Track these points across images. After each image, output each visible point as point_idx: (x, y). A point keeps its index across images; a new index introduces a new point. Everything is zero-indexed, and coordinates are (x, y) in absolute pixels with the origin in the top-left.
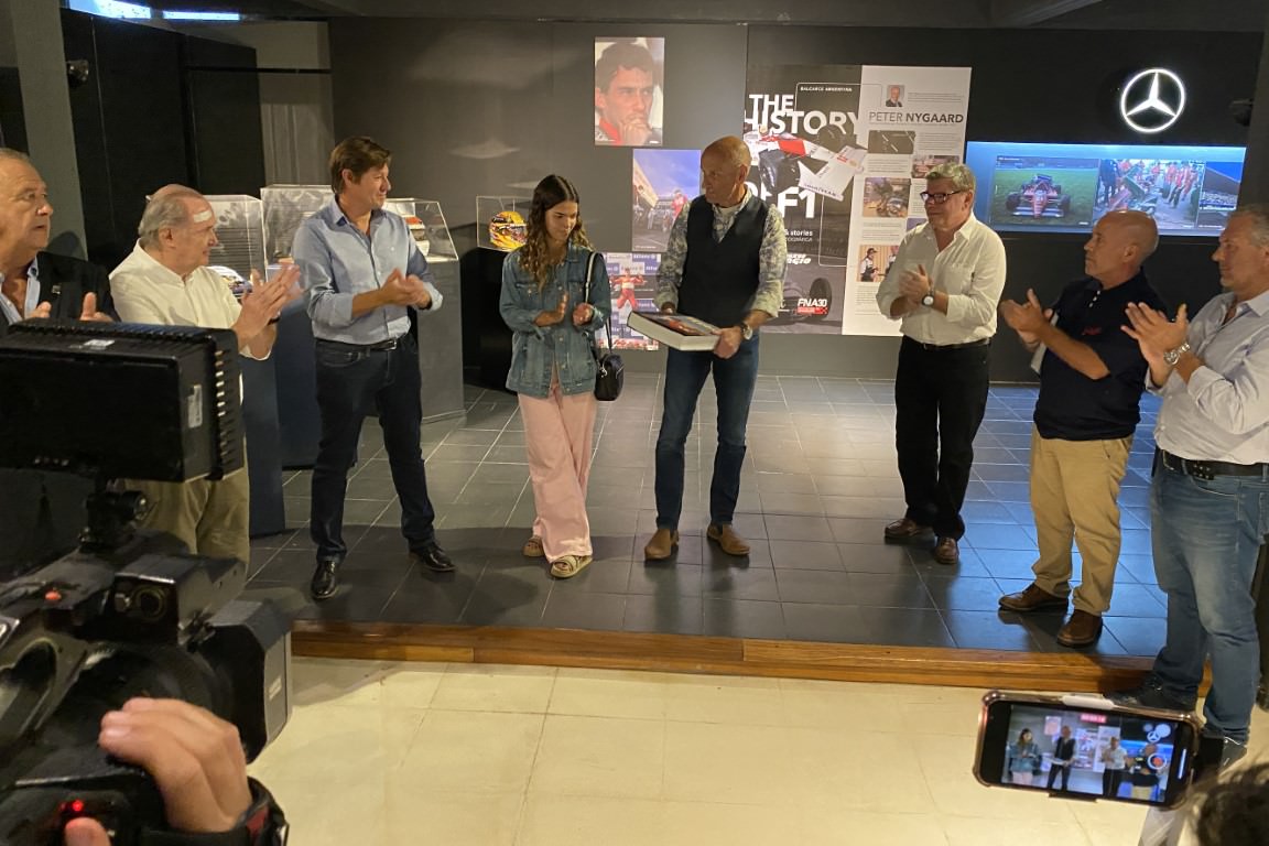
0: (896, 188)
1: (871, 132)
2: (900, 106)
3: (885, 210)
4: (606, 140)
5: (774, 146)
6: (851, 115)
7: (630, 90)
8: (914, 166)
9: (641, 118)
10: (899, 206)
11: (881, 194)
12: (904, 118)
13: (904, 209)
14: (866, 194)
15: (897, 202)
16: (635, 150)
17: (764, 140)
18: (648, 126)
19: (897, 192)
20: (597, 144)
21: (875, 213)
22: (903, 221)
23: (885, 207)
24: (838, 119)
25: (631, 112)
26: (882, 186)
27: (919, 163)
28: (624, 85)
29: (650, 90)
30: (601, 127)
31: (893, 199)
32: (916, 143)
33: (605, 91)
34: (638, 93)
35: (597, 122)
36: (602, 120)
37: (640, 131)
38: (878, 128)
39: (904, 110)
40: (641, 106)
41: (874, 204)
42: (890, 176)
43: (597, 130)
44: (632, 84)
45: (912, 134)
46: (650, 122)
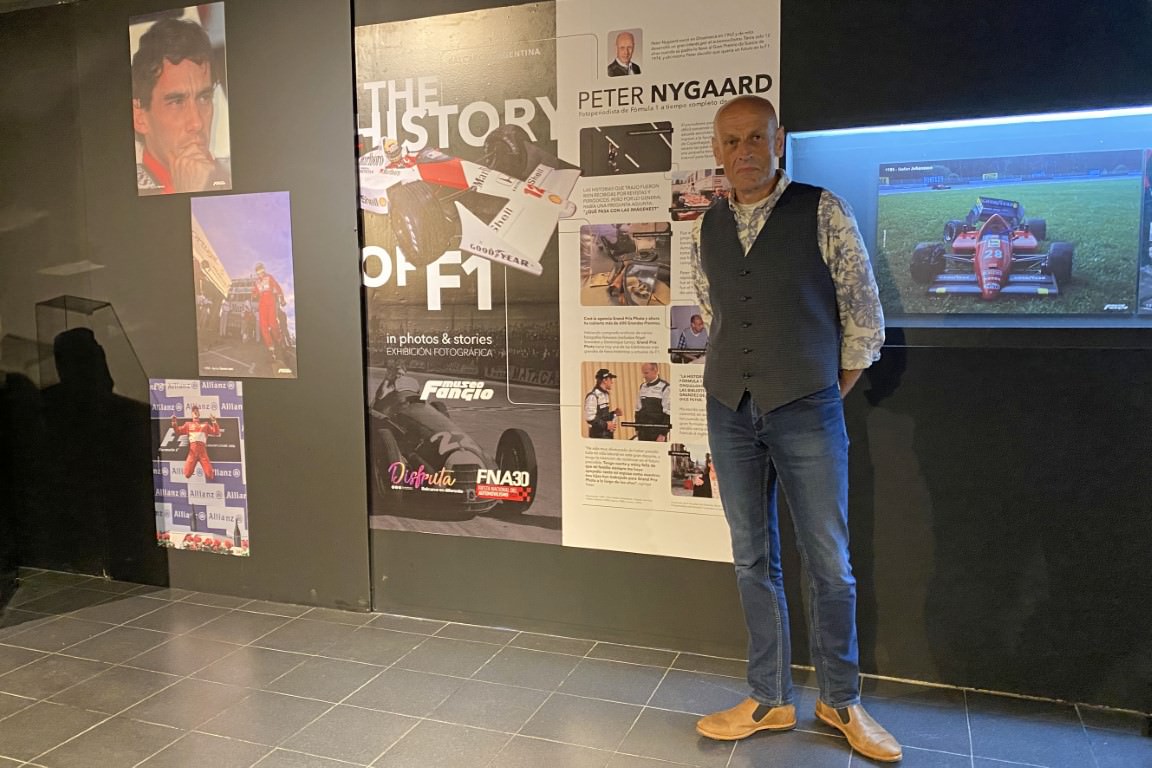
0: (642, 244)
1: (584, 132)
2: (637, 70)
3: (622, 291)
4: (153, 186)
5: (412, 175)
6: (544, 102)
7: (180, 98)
8: (676, 196)
9: (198, 145)
10: (650, 281)
11: (612, 257)
12: (647, 95)
13: (663, 285)
14: (585, 260)
15: (646, 274)
16: (193, 199)
17: (393, 165)
18: (209, 156)
19: (645, 254)
20: (140, 194)
21: (606, 297)
22: (663, 313)
23: (623, 283)
24: (520, 112)
25: (183, 134)
26: (614, 240)
27: (684, 189)
28: (172, 90)
29: (207, 93)
30: (143, 166)
31: (636, 268)
32: (676, 146)
33: (147, 104)
34: (192, 100)
35: (139, 159)
36: (146, 154)
37: (199, 166)
38: (598, 122)
39: (645, 81)
40: (197, 125)
41: (601, 280)
42: (629, 219)
43: (139, 170)
44: (182, 88)
45: (666, 127)
46: (210, 150)
